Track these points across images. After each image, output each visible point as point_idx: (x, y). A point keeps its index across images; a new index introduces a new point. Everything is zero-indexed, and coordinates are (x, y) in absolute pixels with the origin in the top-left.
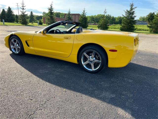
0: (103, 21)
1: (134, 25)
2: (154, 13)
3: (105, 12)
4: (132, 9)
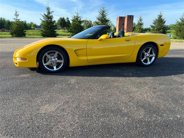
0: (16, 26)
1: (56, 30)
2: (64, 18)
3: (17, 15)
4: (49, 13)
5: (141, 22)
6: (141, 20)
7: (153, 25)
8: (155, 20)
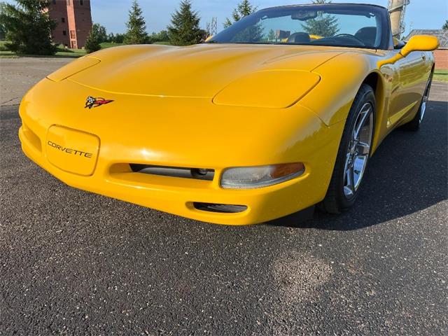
5: (138, 18)
6: (137, 12)
7: (174, 26)
8: (176, 14)
